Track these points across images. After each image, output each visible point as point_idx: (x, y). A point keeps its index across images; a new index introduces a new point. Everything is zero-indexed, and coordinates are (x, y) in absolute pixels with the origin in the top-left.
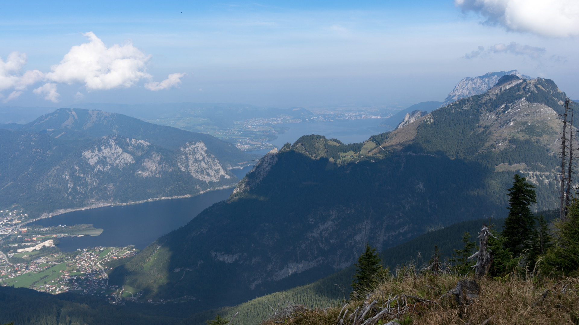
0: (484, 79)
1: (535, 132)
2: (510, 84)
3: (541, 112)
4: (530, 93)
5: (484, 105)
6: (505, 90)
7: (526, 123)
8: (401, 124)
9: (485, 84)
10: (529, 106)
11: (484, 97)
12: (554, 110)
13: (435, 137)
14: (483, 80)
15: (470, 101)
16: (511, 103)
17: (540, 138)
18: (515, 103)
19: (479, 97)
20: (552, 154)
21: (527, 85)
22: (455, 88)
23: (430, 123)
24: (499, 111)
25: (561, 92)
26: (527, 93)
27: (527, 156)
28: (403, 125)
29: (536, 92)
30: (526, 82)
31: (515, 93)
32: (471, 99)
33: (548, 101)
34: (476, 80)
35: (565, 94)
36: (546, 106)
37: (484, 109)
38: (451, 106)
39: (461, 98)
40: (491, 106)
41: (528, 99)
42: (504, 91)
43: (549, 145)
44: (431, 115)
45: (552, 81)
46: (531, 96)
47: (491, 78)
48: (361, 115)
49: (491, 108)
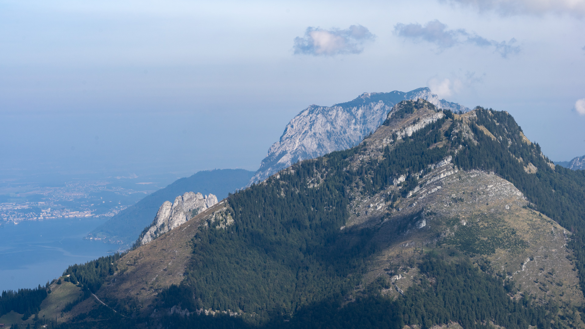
0: (353, 111)
1: (477, 242)
2: (414, 123)
3: (488, 193)
4: (461, 146)
5: (358, 177)
6: (403, 139)
7: (457, 220)
8: (148, 233)
9: (355, 124)
10: (460, 177)
11: (356, 156)
12: (517, 187)
13: (238, 263)
14: (352, 114)
15: (323, 167)
16: (419, 170)
17: (489, 258)
18: (430, 170)
19: (345, 157)
20: (518, 297)
21: (453, 126)
22: (284, 134)
23: (224, 227)
24: (393, 191)
25: (529, 143)
26: (454, 145)
27: (463, 303)
28: (155, 233)
29: (476, 143)
30: (453, 118)
31: (428, 145)
32: (325, 161)
33: (503, 165)
34: (334, 113)
35: (538, 148)
36: (499, 178)
37: (358, 187)
38: (277, 181)
39: (301, 159)
40: (372, 179)
41: (457, 162)
42: (403, 141)
43: (510, 274)
44: (228, 206)
45: (510, 116)
46: (463, 152)
47: (370, 108)
48: (38, 211)
49: (373, 185)
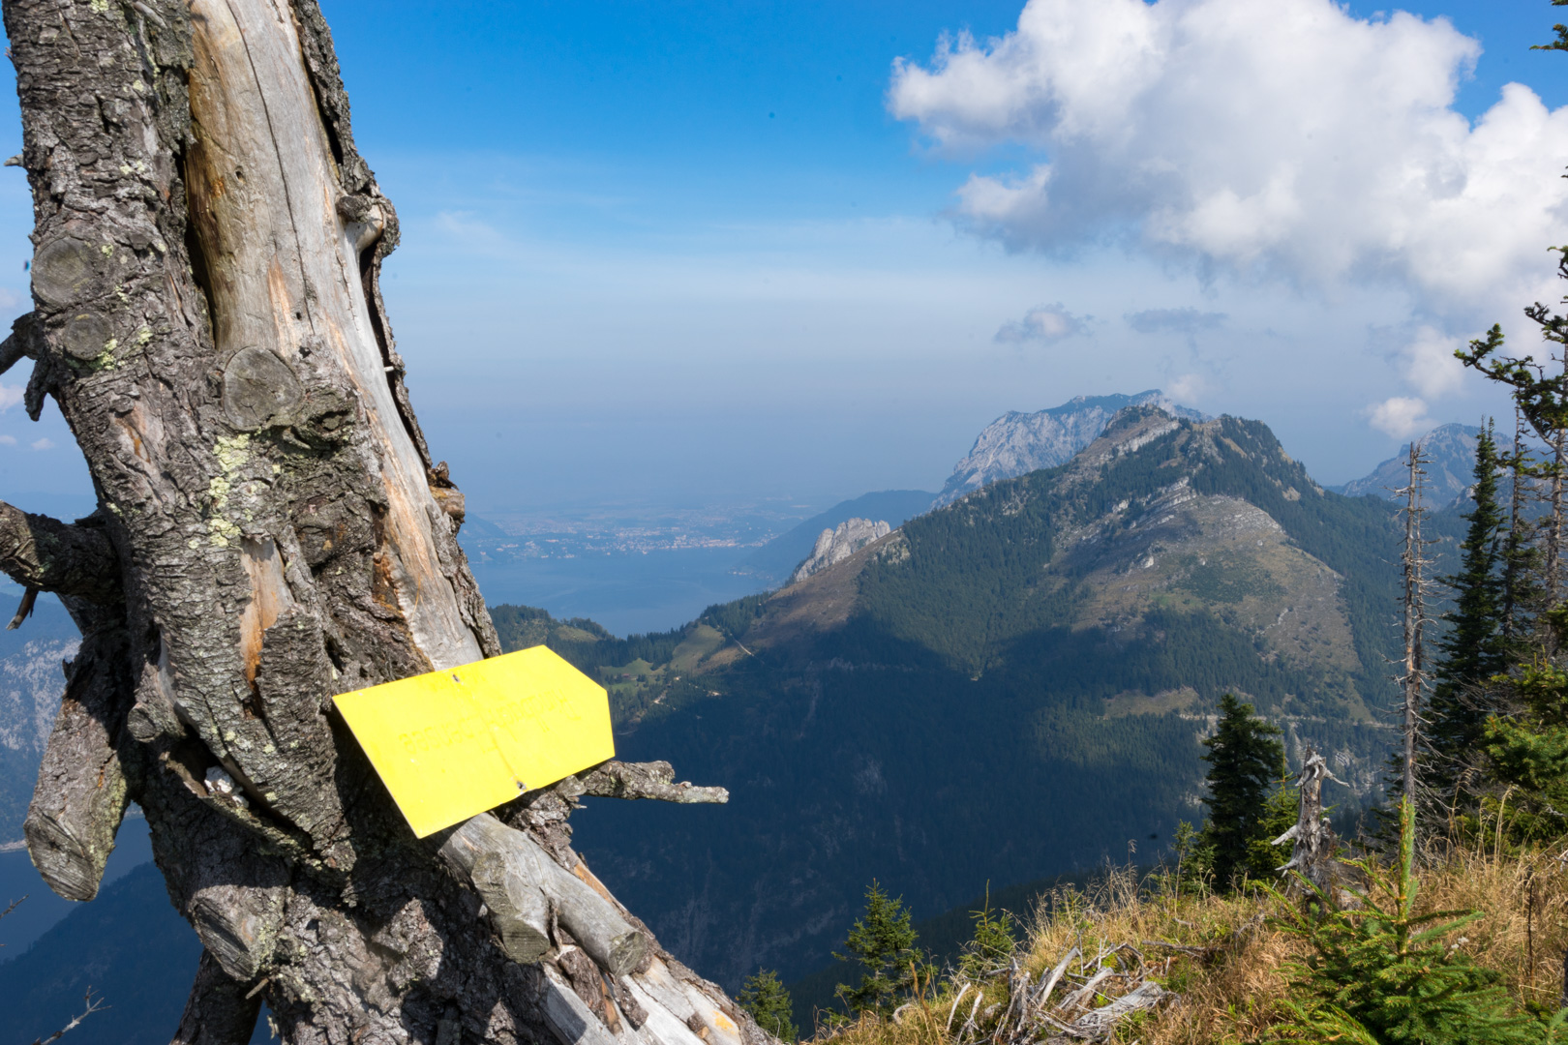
0: (1062, 418)
1: (1219, 587)
2: (1141, 435)
3: (1235, 525)
4: (1201, 465)
5: (1067, 503)
6: (1126, 455)
7: (1193, 559)
8: (804, 568)
9: (1065, 435)
10: (1199, 504)
11: (1066, 475)
12: (1273, 517)
13: (914, 607)
14: (1060, 423)
15: (1024, 489)
16: (1146, 495)
17: (1235, 607)
18: (1160, 494)
19: (1051, 477)
20: (1271, 657)
21: (1191, 438)
22: (975, 447)
23: (897, 561)
24: (1111, 521)
25: (1290, 462)
26: (1193, 462)
27: (1200, 664)
28: (813, 567)
29: (1220, 460)
30: (1191, 429)
31: (1159, 463)
32: (1026, 481)
33: (1255, 489)
34: (1038, 421)
35: (1302, 468)
36: (1250, 506)
37: (1067, 514)
38: (965, 506)
39: (995, 479)
40: (1086, 504)
41: (1196, 484)
42: (1126, 458)
43: (1261, 628)
44: (903, 536)
45: (1265, 427)
46: (1203, 472)
47: (1085, 416)
48: (671, 538)
49: (1087, 513)
